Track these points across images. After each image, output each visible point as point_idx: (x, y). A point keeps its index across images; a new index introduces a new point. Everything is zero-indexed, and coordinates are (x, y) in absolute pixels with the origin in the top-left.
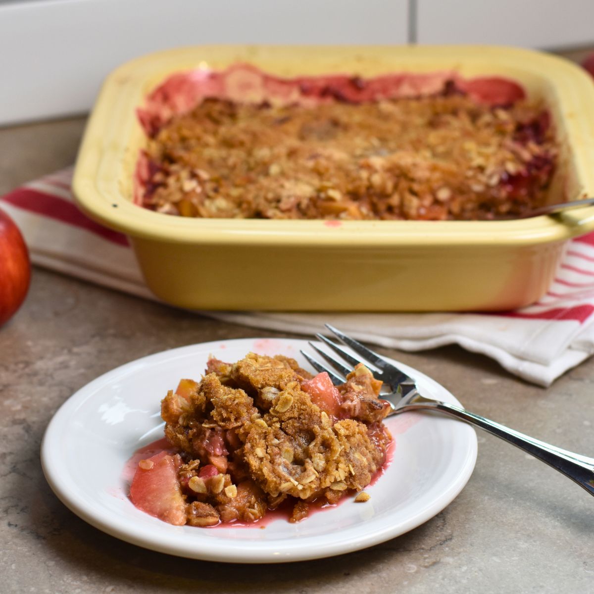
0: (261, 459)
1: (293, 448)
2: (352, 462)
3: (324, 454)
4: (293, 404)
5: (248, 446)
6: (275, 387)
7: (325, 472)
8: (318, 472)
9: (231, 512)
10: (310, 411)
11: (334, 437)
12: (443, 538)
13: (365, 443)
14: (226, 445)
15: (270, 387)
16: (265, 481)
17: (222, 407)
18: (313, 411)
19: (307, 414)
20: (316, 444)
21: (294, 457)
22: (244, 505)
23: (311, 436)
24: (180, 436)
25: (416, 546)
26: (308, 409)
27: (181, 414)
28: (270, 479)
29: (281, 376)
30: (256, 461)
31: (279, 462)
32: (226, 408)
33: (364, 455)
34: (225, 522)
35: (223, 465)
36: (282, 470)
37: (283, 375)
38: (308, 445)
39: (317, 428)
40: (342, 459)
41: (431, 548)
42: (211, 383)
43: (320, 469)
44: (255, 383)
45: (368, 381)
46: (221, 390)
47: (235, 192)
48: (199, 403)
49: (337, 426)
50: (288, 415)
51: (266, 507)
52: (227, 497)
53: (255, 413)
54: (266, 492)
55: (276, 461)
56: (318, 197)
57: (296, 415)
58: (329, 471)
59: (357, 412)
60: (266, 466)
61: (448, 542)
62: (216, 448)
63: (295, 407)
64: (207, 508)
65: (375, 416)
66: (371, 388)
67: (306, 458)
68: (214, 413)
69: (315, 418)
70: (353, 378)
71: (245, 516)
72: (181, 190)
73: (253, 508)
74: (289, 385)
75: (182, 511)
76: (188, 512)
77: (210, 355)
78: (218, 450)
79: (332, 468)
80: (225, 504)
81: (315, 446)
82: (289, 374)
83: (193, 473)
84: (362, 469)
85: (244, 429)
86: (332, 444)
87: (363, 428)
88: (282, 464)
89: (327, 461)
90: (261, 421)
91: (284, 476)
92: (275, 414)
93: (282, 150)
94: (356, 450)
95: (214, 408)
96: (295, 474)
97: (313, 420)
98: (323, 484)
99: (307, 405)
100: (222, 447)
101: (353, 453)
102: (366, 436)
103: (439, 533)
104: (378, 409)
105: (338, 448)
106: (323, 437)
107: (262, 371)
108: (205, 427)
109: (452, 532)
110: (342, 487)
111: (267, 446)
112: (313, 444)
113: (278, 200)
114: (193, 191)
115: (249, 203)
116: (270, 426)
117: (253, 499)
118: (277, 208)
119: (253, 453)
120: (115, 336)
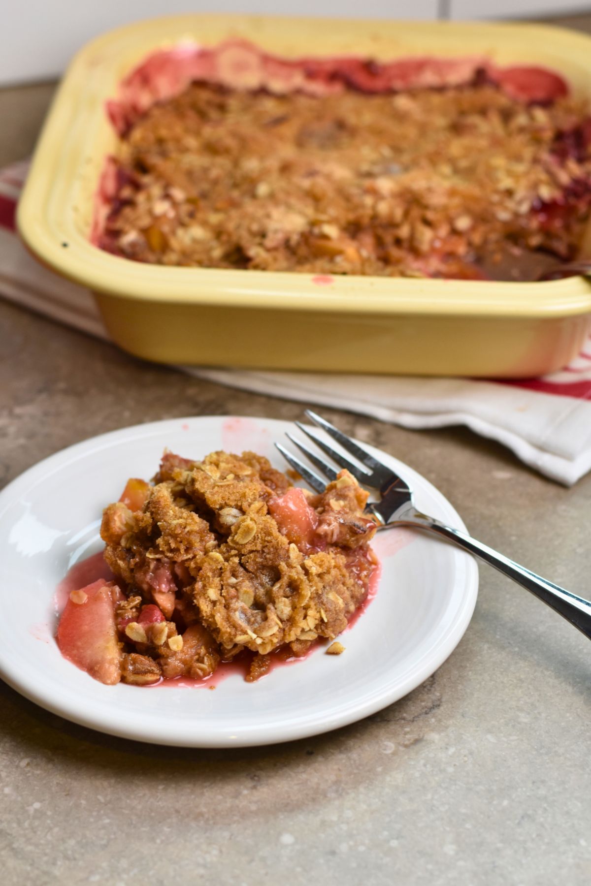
0: (214, 603)
1: (254, 589)
2: (324, 605)
3: (290, 598)
4: (256, 535)
5: (199, 585)
6: (236, 508)
7: (291, 621)
8: (282, 621)
9: (175, 668)
10: (276, 544)
11: (304, 578)
12: (430, 704)
13: (343, 579)
14: (175, 579)
15: (231, 508)
16: (217, 631)
17: (170, 535)
18: (280, 544)
19: (273, 547)
20: (281, 585)
21: (255, 599)
22: (192, 657)
23: (276, 576)
24: (121, 563)
25: (397, 714)
26: (273, 541)
27: (124, 533)
28: (223, 630)
29: (245, 493)
30: (207, 606)
31: (235, 607)
32: (175, 536)
33: (339, 593)
34: (168, 678)
35: (169, 605)
36: (239, 618)
37: (246, 494)
38: (273, 585)
39: (283, 566)
40: (312, 604)
41: (414, 718)
42: (159, 501)
43: (285, 617)
44: (212, 504)
45: (351, 494)
46: (171, 512)
47: (214, 218)
48: (144, 525)
49: (308, 562)
50: (249, 547)
51: (218, 659)
52: (171, 650)
53: (211, 541)
54: (218, 642)
55: (232, 605)
56: (311, 233)
57: (259, 547)
58: (295, 620)
59: (335, 537)
60: (219, 612)
61: (436, 711)
62: (162, 584)
63: (258, 538)
64: (145, 662)
65: (357, 540)
66: (355, 502)
67: (269, 603)
68: (160, 541)
69: (282, 552)
70: (334, 491)
71: (192, 672)
72: (150, 212)
73: (202, 662)
74: (252, 506)
75: (116, 666)
76: (123, 667)
77: (166, 449)
78: (164, 586)
79: (299, 617)
80: (167, 657)
81: (280, 588)
82: (255, 491)
83: (133, 612)
84: (337, 614)
85: (196, 563)
86: (301, 587)
87: (342, 560)
88: (239, 609)
89: (294, 608)
90: (216, 555)
91: (241, 626)
92: (234, 546)
93: (273, 163)
94: (331, 589)
95: (161, 535)
96: (253, 623)
97: (279, 555)
98: (287, 637)
99: (273, 535)
100: (169, 582)
101: (327, 593)
102: (344, 571)
103: (426, 697)
104: (361, 534)
105: (307, 591)
106: (290, 577)
107: (222, 486)
108: (149, 558)
109: (441, 695)
110: (312, 636)
111: (222, 586)
112: (278, 585)
113: (263, 235)
114: (164, 215)
115: (229, 235)
116: (227, 560)
117: (203, 651)
118: (261, 245)
119: (204, 594)
120: (66, 392)
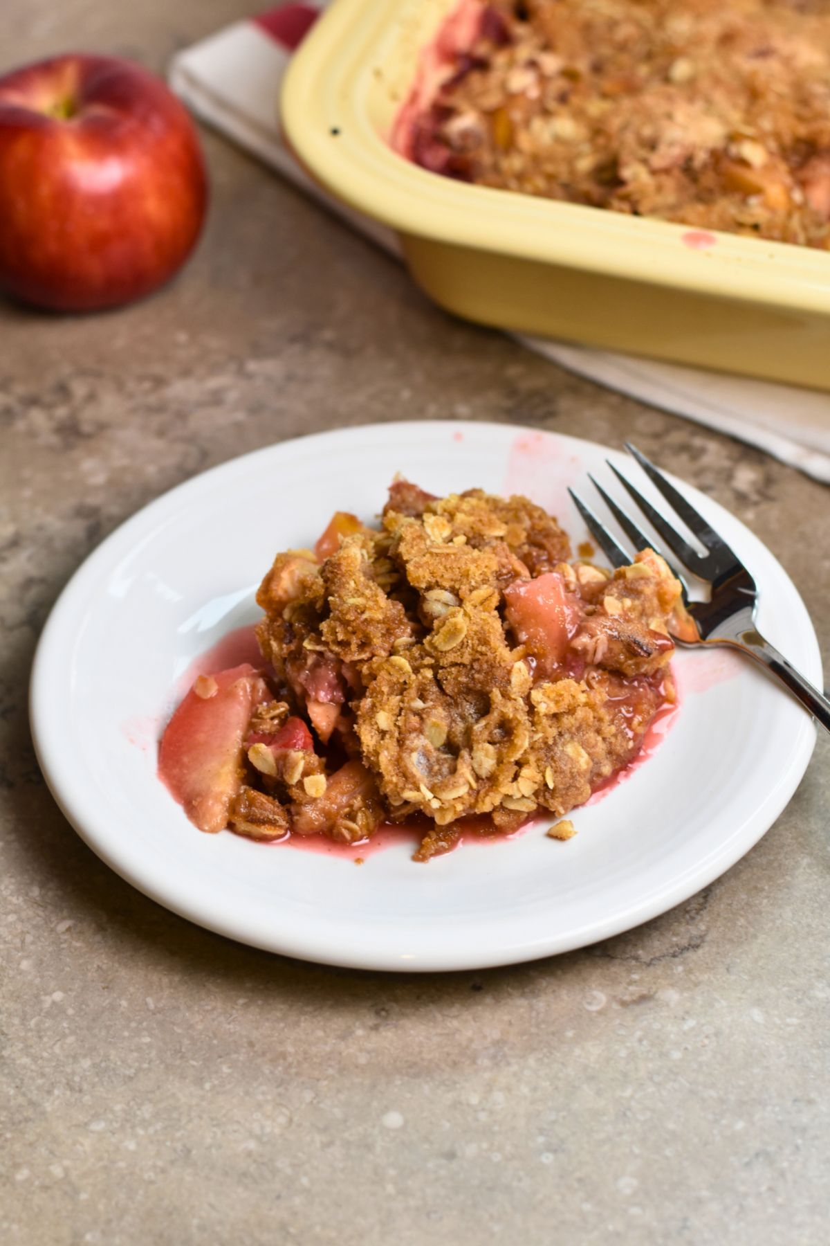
0: (383, 733)
1: (448, 721)
2: (555, 762)
3: (498, 745)
4: (465, 640)
5: (366, 703)
6: (451, 592)
7: (492, 780)
8: (478, 778)
9: (311, 821)
10: (492, 658)
11: (523, 718)
12: (684, 942)
13: (596, 723)
14: (341, 682)
15: (443, 591)
16: (380, 775)
17: (338, 619)
18: (498, 659)
19: (487, 662)
20: (488, 724)
21: (448, 737)
22: (341, 807)
23: (485, 708)
24: (274, 644)
25: (630, 947)
26: (489, 654)
27: (290, 600)
28: (387, 778)
29: (468, 571)
30: (372, 737)
31: (413, 746)
32: (345, 623)
33: (585, 745)
34: (298, 834)
35: (324, 724)
36: (415, 763)
37: (470, 572)
38: (477, 721)
39: (496, 694)
40: (532, 758)
41: (652, 959)
42: (339, 565)
43: (484, 773)
44: (413, 582)
45: (649, 590)
46: (352, 583)
47: (596, 108)
48: (312, 597)
49: (536, 696)
50: (451, 658)
51: (382, 818)
52: (306, 794)
53: (404, 637)
54: (382, 793)
55: (408, 742)
56: (726, 151)
57: (466, 659)
58: (498, 779)
59: (599, 657)
60: (387, 749)
61: (691, 955)
62: (319, 690)
63: (468, 645)
64: (267, 806)
65: (638, 665)
66: (655, 601)
67: (465, 747)
68: (324, 626)
69: (499, 673)
70: (621, 581)
71: (335, 831)
72: (504, 85)
73: (353, 819)
74: (475, 593)
75: (224, 805)
76: (233, 808)
77: (398, 474)
78: (322, 694)
79: (505, 778)
80: (300, 804)
81: (486, 726)
82: (485, 570)
83: (272, 725)
84: (573, 777)
85: (370, 668)
86: (515, 732)
87: (601, 694)
88: (420, 749)
89: (500, 761)
90: (401, 661)
91: (414, 776)
92: (432, 651)
94: (572, 738)
95: (328, 617)
96: (436, 775)
97: (493, 677)
98: (480, 804)
99: (490, 645)
100: (332, 688)
101: (564, 745)
102: (603, 712)
103: (682, 929)
104: (642, 656)
105: (523, 741)
106: (503, 714)
107: (437, 555)
108: (305, 648)
109: (707, 930)
110: (530, 806)
111: (401, 709)
112: (483, 723)
113: (653, 145)
114: (525, 93)
116: (416, 670)
117: (358, 802)
118: (645, 161)
119: (371, 718)
120: (331, 346)
